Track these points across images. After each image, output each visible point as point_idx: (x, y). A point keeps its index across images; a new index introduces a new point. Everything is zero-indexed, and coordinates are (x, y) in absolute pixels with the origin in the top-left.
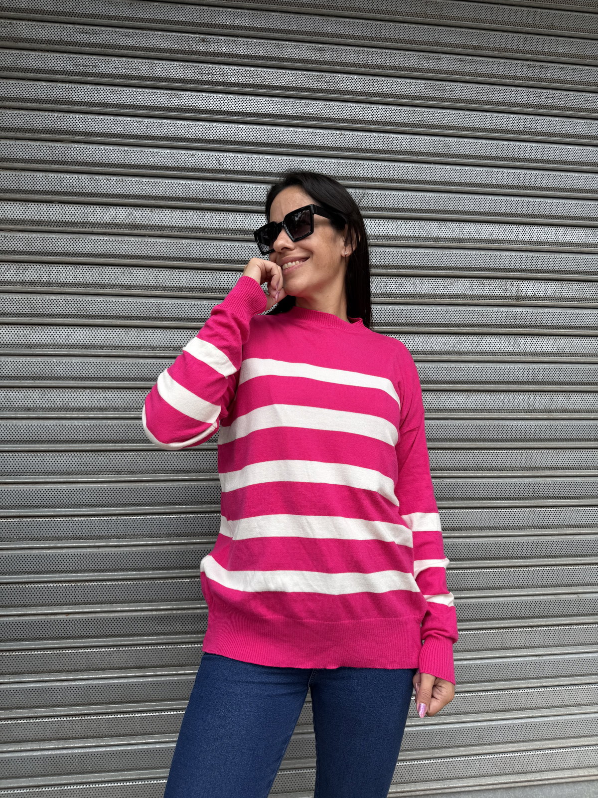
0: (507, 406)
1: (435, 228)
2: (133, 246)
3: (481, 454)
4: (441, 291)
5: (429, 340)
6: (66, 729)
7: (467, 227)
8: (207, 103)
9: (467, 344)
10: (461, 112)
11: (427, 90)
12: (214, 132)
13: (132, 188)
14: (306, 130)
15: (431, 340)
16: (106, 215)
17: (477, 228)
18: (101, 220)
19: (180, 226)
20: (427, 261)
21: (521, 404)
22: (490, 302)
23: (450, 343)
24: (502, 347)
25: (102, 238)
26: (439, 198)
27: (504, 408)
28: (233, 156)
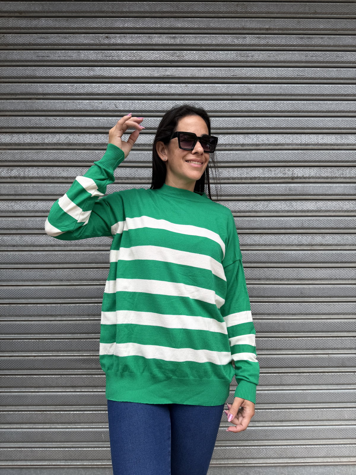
0: (285, 242)
1: (241, 138)
2: (69, 156)
3: (269, 270)
4: (245, 175)
5: (237, 204)
6: (34, 418)
7: (261, 137)
8: (109, 73)
9: (260, 206)
10: (258, 69)
11: (237, 57)
12: (113, 89)
13: (68, 123)
14: (165, 85)
15: (239, 204)
16: (54, 139)
17: (267, 137)
18: (51, 142)
19: (94, 143)
20: (237, 158)
21: (293, 241)
22: (275, 181)
23: (250, 206)
24: (282, 208)
25: (52, 151)
26: (244, 121)
27: (283, 244)
28: (124, 102)
